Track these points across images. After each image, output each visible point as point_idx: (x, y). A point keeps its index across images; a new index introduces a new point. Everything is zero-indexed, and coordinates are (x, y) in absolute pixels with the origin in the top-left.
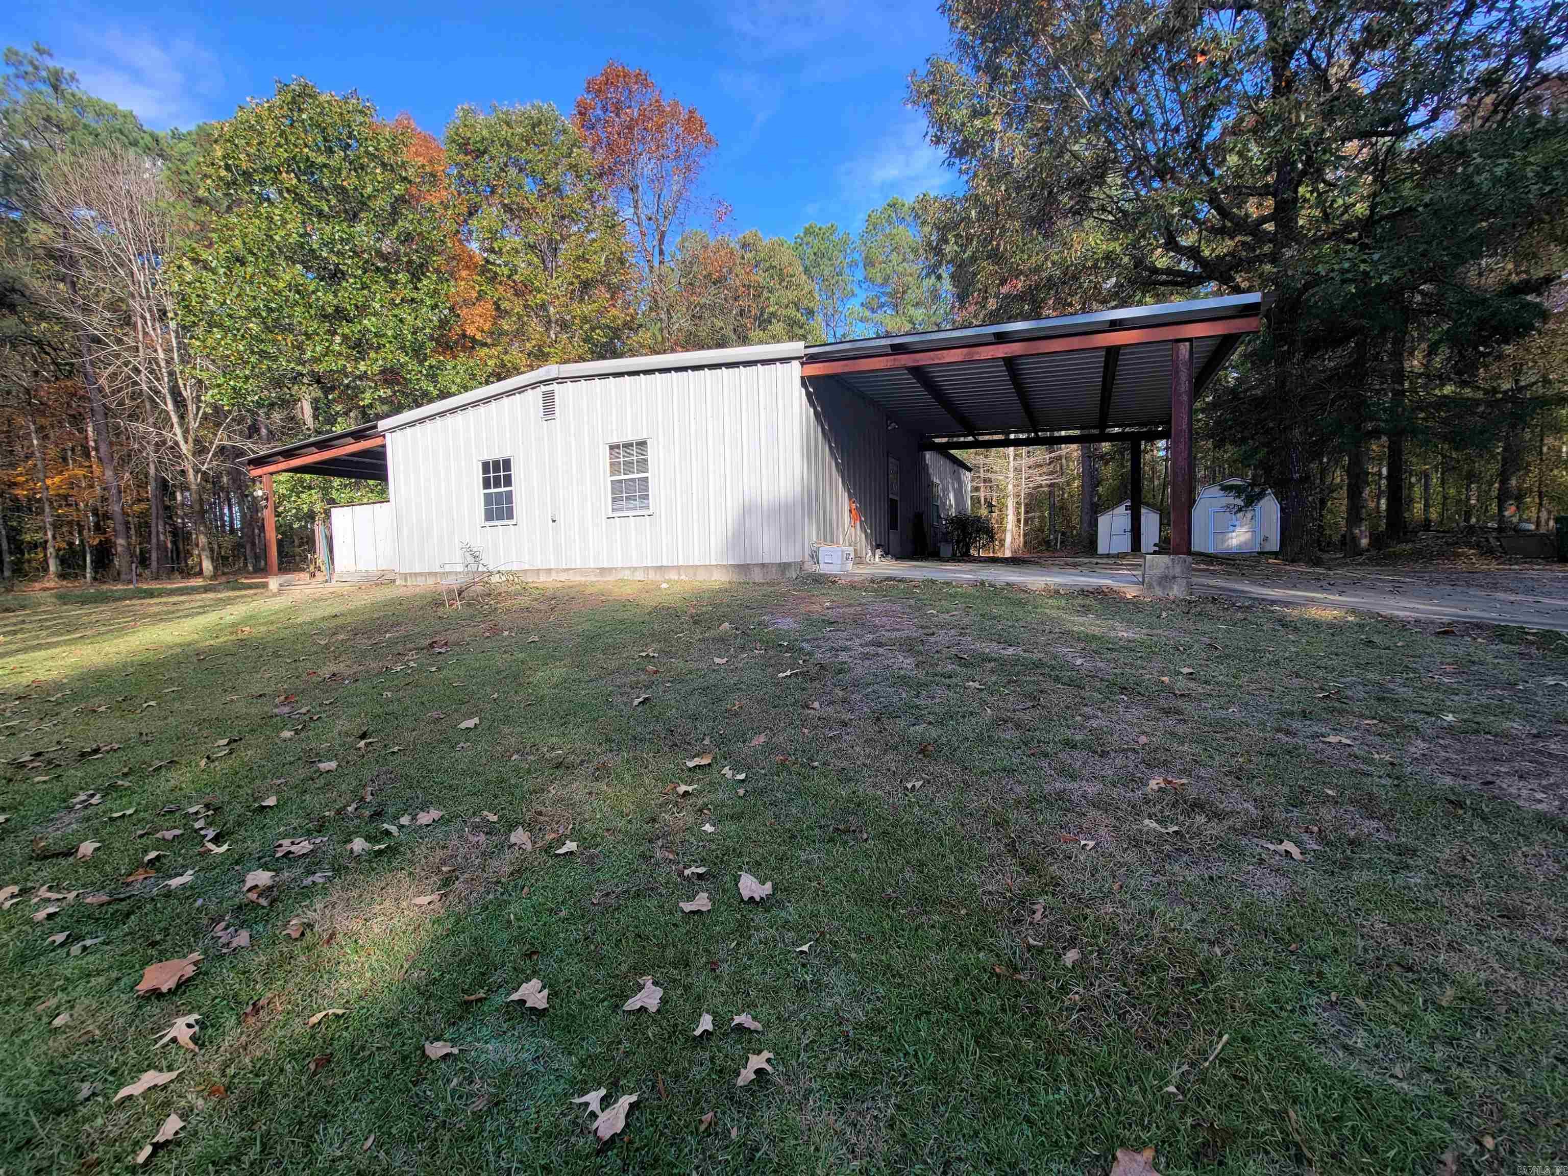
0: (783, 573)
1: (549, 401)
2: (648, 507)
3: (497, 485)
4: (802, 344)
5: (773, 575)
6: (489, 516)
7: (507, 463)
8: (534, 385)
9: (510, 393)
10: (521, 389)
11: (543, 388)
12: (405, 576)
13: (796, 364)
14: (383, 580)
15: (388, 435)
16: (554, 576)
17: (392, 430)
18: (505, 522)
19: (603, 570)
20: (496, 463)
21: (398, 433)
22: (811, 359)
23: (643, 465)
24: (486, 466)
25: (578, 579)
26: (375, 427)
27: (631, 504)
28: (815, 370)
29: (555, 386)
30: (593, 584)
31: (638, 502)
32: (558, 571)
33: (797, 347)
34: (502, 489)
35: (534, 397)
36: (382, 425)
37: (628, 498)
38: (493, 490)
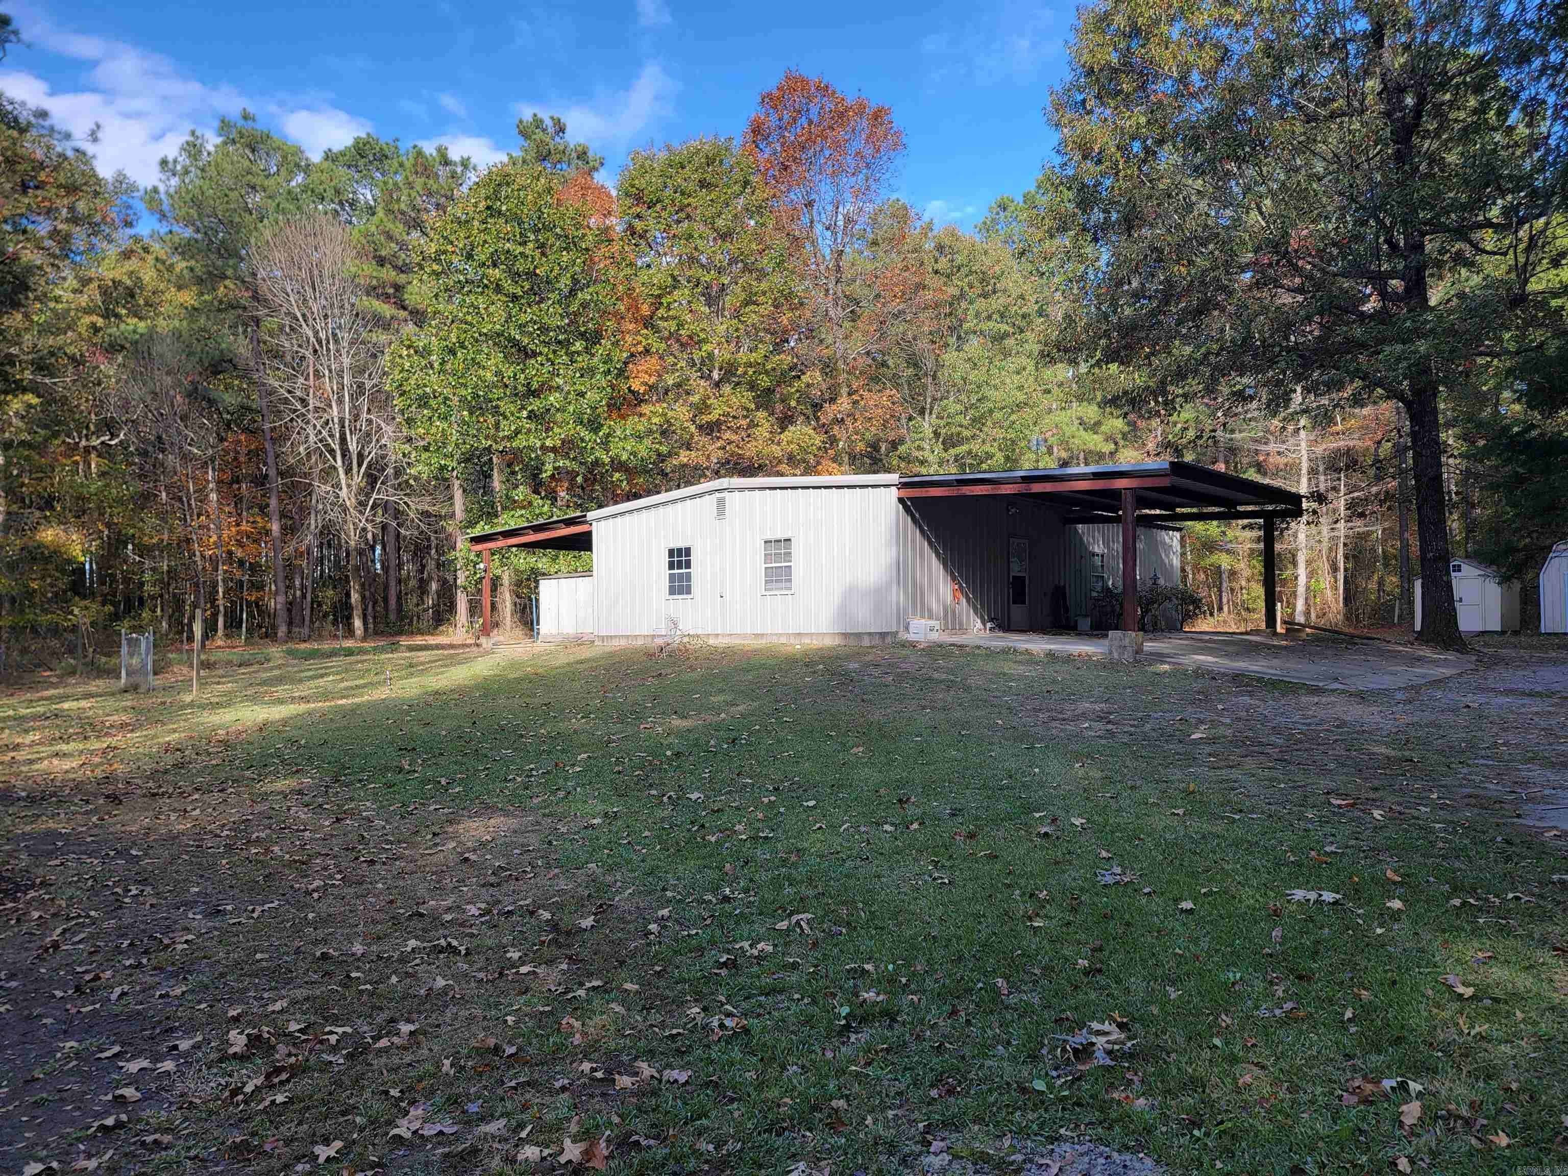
0: (884, 639)
1: (721, 503)
2: (790, 589)
3: (680, 567)
4: (897, 476)
5: (877, 641)
6: (672, 591)
7: (688, 551)
8: (711, 492)
9: (692, 497)
10: (701, 495)
11: (718, 495)
12: (602, 638)
13: (894, 489)
14: (579, 641)
15: (594, 523)
16: (720, 640)
17: (598, 520)
18: (685, 596)
19: (757, 635)
20: (680, 550)
21: (603, 523)
22: (905, 485)
23: (788, 556)
24: (671, 553)
25: (737, 641)
26: (585, 516)
27: (779, 585)
28: (907, 493)
29: (725, 494)
30: (749, 645)
31: (783, 585)
32: (723, 636)
33: (894, 478)
34: (684, 571)
35: (710, 501)
36: (591, 515)
37: (777, 581)
38: (676, 571)
